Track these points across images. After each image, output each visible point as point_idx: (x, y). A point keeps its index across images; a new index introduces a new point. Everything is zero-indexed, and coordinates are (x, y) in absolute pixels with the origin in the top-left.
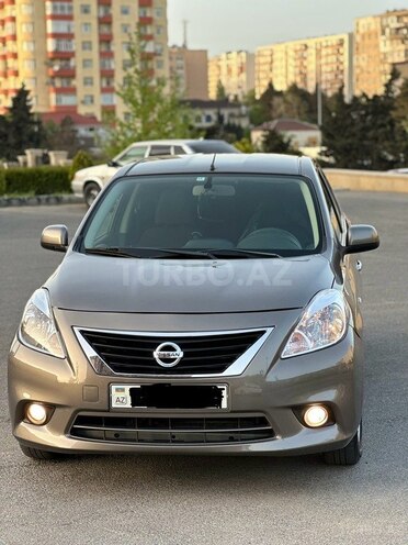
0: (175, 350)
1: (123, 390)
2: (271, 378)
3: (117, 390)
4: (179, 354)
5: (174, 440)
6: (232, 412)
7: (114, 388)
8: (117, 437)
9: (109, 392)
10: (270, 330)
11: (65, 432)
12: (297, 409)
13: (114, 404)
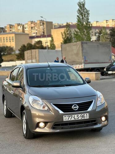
0: (76, 106)
1: (66, 117)
2: (97, 110)
3: (65, 117)
4: (78, 107)
6: (90, 119)
8: (62, 128)
9: (63, 117)
10: (94, 100)
11: (51, 128)
12: (101, 117)
13: (64, 120)
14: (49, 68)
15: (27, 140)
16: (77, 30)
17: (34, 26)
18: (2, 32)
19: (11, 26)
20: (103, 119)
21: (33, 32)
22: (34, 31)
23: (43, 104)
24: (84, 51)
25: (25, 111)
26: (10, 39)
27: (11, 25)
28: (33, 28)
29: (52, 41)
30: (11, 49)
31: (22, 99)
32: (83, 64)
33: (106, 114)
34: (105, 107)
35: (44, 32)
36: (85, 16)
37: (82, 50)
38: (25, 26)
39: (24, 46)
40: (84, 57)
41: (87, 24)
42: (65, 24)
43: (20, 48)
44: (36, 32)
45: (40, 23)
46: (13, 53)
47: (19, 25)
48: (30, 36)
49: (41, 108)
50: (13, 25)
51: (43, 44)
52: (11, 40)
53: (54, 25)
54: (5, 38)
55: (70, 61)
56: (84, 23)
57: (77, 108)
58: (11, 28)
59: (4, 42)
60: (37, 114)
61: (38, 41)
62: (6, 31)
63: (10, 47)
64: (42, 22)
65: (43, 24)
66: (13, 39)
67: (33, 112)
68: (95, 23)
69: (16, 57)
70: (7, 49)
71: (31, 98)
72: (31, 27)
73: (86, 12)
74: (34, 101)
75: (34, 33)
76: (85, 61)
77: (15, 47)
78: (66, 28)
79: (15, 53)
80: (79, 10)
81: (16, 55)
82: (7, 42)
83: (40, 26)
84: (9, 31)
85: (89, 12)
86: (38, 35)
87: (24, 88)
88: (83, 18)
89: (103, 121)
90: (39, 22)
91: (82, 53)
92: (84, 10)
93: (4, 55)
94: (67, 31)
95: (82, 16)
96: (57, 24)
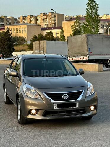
2: (86, 100)
3: (55, 105)
4: (68, 96)
5: (64, 115)
6: (79, 108)
7: (54, 105)
8: (53, 116)
9: (53, 105)
10: (84, 90)
11: (42, 115)
12: (90, 107)
13: (54, 108)
14: (45, 59)
15: (21, 125)
16: (86, 22)
17: (46, 18)
18: (16, 23)
19: (24, 18)
20: (92, 108)
21: (44, 24)
22: (46, 23)
23: (35, 92)
24: (89, 43)
25: (19, 99)
26: (22, 30)
27: (24, 16)
28: (45, 20)
29: (62, 32)
30: (23, 39)
31: (18, 87)
32: (88, 56)
33: (95, 104)
34: (95, 97)
35: (55, 24)
36: (94, 9)
37: (87, 42)
38: (37, 17)
39: (36, 37)
40: (88, 49)
41: (95, 17)
42: (75, 17)
43: (32, 39)
44: (48, 23)
45: (52, 15)
46: (25, 43)
47: (31, 16)
48: (41, 27)
49: (34, 97)
50: (26, 17)
51: (53, 36)
52: (24, 31)
53: (65, 17)
54: (18, 28)
55: (75, 52)
56: (93, 16)
57: (67, 98)
58: (24, 19)
59: (17, 32)
60: (30, 102)
61: (49, 32)
62: (19, 22)
63: (22, 37)
64: (54, 14)
65: (55, 16)
66: (25, 30)
67: (26, 100)
68: (105, 16)
69: (28, 47)
70: (20, 40)
71: (25, 87)
72: (43, 19)
73: (95, 6)
74: (28, 89)
75: (46, 25)
76: (90, 53)
77: (27, 38)
78: (76, 21)
79: (27, 43)
80: (88, 3)
81: (28, 46)
82: (19, 32)
83: (51, 18)
84: (22, 22)
85: (99, 6)
86: (49, 26)
87: (20, 77)
88: (92, 11)
89: (92, 111)
90: (50, 14)
91: (87, 45)
92: (93, 3)
93: (16, 45)
94: (77, 24)
95: (91, 9)
96: (68, 17)
